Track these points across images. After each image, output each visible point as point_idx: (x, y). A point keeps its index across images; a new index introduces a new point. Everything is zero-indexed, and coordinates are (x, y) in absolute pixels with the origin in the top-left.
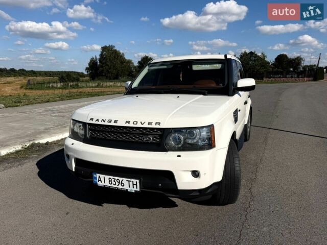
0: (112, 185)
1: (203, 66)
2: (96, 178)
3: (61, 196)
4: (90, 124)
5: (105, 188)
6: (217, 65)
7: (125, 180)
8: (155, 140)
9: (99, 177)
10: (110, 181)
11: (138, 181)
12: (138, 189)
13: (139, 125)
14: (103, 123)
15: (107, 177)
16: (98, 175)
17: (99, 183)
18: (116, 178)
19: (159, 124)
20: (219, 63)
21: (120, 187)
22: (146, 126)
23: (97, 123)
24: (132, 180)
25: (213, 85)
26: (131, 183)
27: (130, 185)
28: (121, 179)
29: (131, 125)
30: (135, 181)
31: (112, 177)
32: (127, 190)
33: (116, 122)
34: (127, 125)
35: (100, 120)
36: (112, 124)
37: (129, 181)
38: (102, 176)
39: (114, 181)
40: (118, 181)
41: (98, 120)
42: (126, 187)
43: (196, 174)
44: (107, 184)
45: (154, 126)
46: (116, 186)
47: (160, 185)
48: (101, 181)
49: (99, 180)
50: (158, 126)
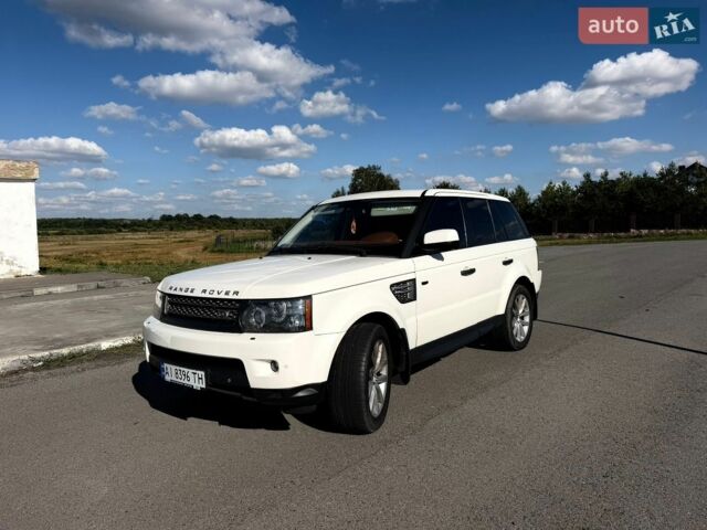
0: (178, 380)
2: (163, 369)
3: (145, 403)
4: (170, 295)
5: (173, 385)
6: (409, 208)
7: (191, 371)
8: (231, 317)
9: (167, 368)
10: (176, 374)
11: (203, 373)
12: (204, 386)
13: (215, 296)
15: (174, 367)
16: (166, 365)
17: (167, 378)
18: (182, 369)
21: (186, 382)
22: (222, 296)
24: (198, 372)
26: (197, 376)
27: (196, 380)
28: (186, 370)
29: (207, 295)
30: (201, 373)
31: (178, 368)
32: (192, 386)
34: (203, 295)
37: (195, 374)
38: (169, 367)
39: (180, 374)
40: (184, 373)
42: (191, 383)
43: (275, 366)
44: (174, 378)
45: (231, 296)
46: (182, 381)
47: (229, 380)
49: (166, 373)
50: (235, 297)
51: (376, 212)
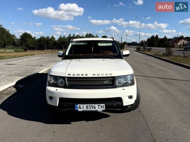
0: (88, 109)
1: (103, 44)
2: (77, 107)
5: (83, 112)
6: (110, 44)
7: (96, 105)
8: (109, 83)
9: (80, 106)
10: (87, 107)
11: (104, 105)
12: (104, 109)
13: (101, 76)
14: (78, 76)
15: (85, 106)
16: (78, 105)
17: (80, 110)
18: (91, 105)
19: (111, 74)
20: (111, 43)
21: (93, 109)
23: (74, 76)
24: (101, 105)
25: (112, 54)
26: (100, 107)
28: (94, 105)
29: (96, 76)
30: (102, 105)
31: (88, 105)
32: (98, 110)
33: (86, 75)
34: (94, 76)
35: (76, 75)
36: (84, 76)
37: (99, 106)
38: (81, 106)
39: (90, 107)
40: (92, 106)
41: (74, 75)
43: (130, 97)
44: (85, 109)
45: (109, 76)
46: (91, 109)
47: (115, 105)
48: (81, 108)
49: (79, 108)
50: (111, 76)
51: (100, 45)
